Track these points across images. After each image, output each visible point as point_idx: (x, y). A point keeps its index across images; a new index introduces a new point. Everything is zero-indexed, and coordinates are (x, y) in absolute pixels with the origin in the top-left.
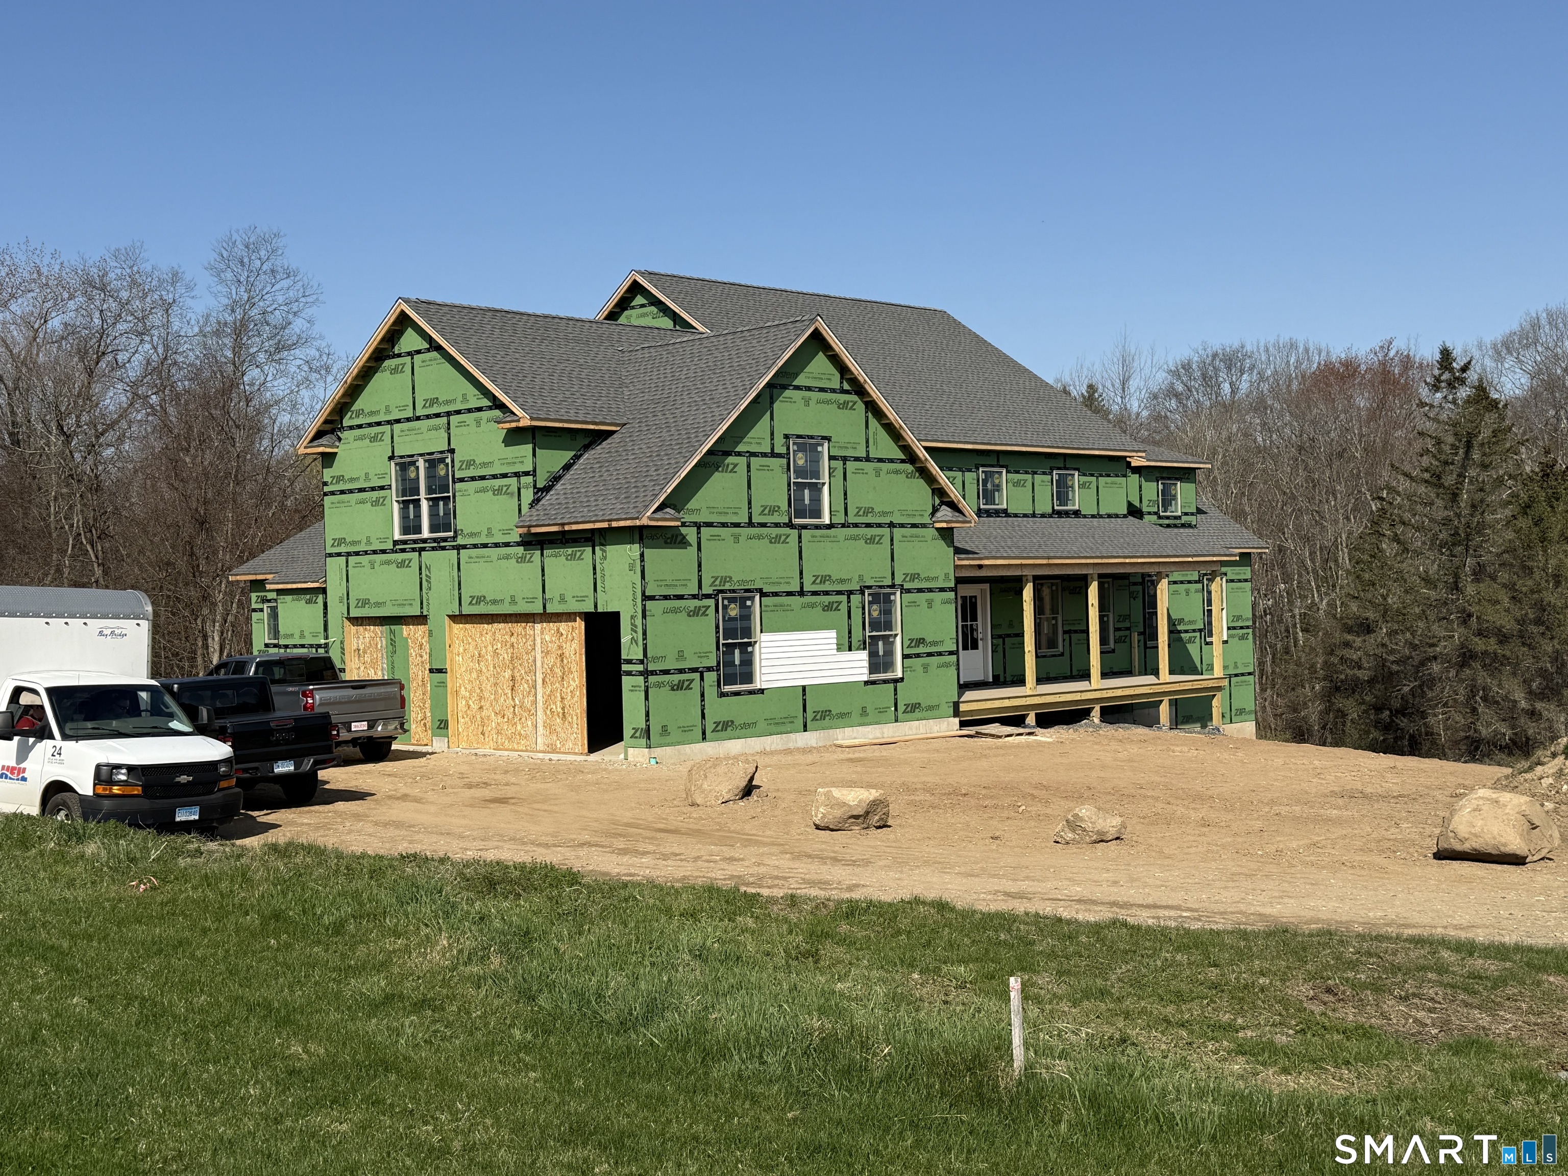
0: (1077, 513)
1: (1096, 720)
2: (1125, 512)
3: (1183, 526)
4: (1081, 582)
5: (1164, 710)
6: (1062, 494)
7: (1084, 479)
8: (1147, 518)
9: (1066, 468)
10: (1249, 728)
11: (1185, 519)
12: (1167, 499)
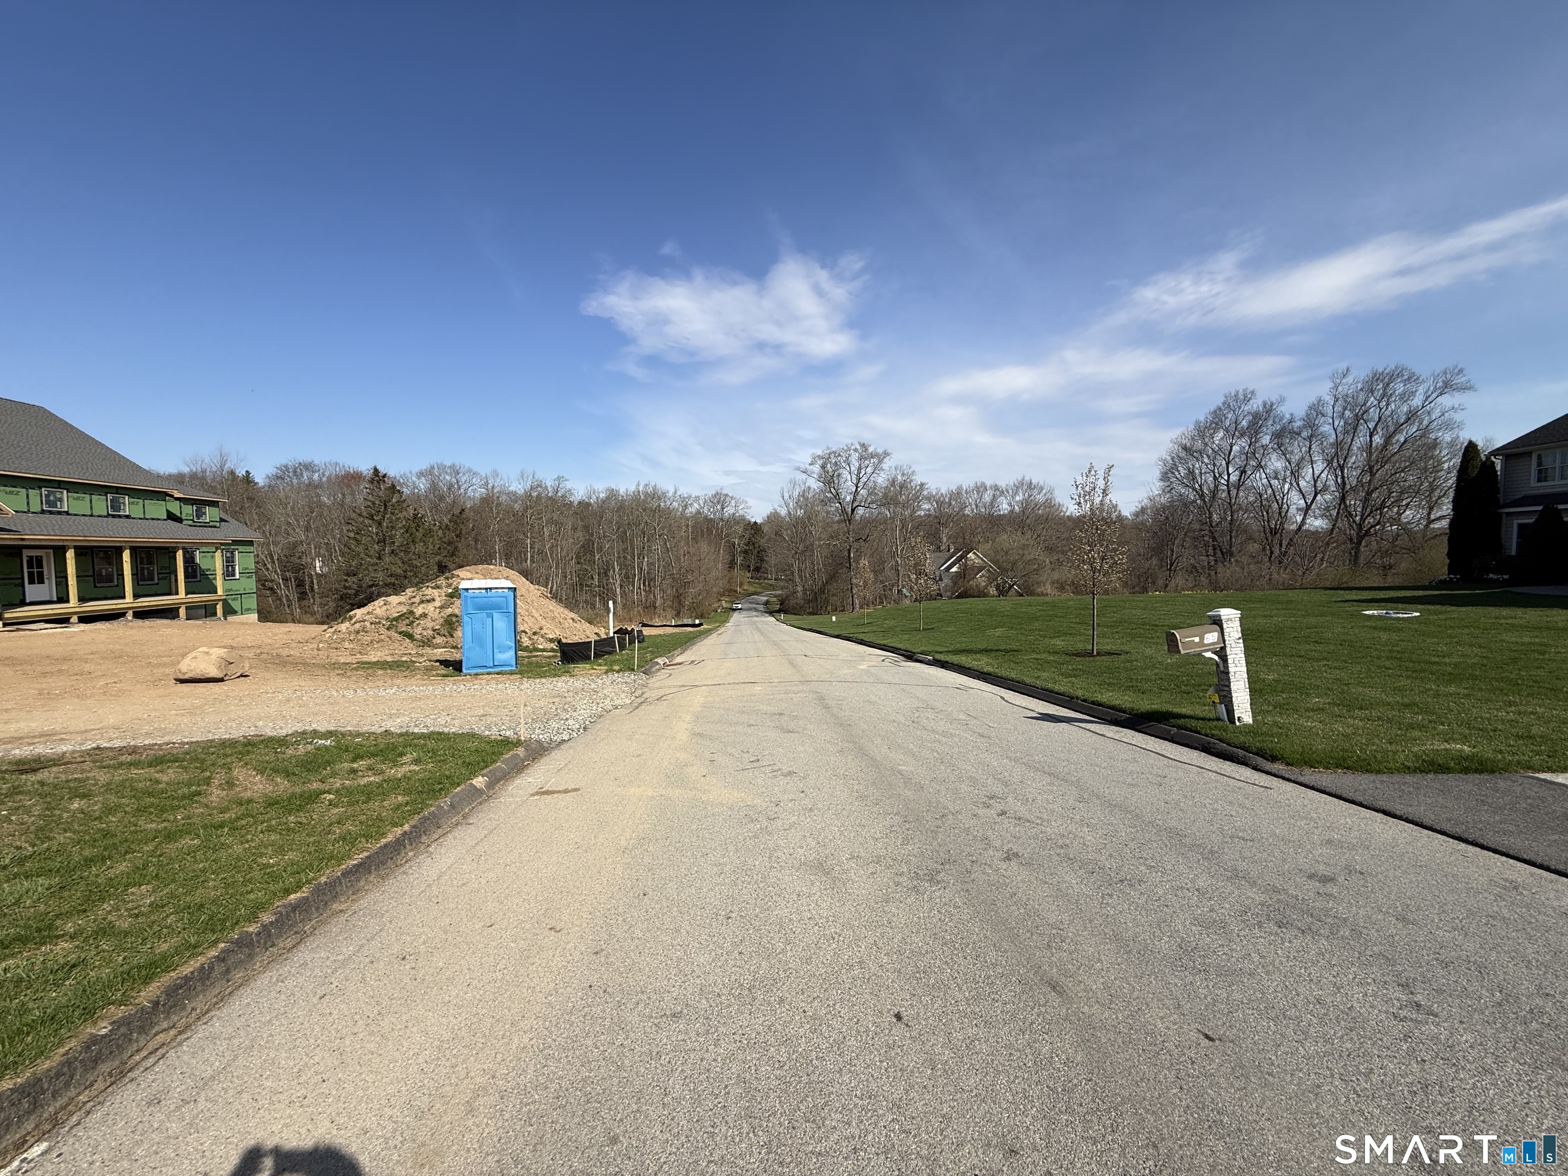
0: (128, 517)
1: (130, 618)
2: (165, 517)
3: (211, 527)
4: (119, 550)
5: (182, 611)
6: (115, 505)
7: (131, 500)
8: (185, 522)
9: (117, 493)
10: (254, 616)
11: (211, 524)
12: (200, 514)
